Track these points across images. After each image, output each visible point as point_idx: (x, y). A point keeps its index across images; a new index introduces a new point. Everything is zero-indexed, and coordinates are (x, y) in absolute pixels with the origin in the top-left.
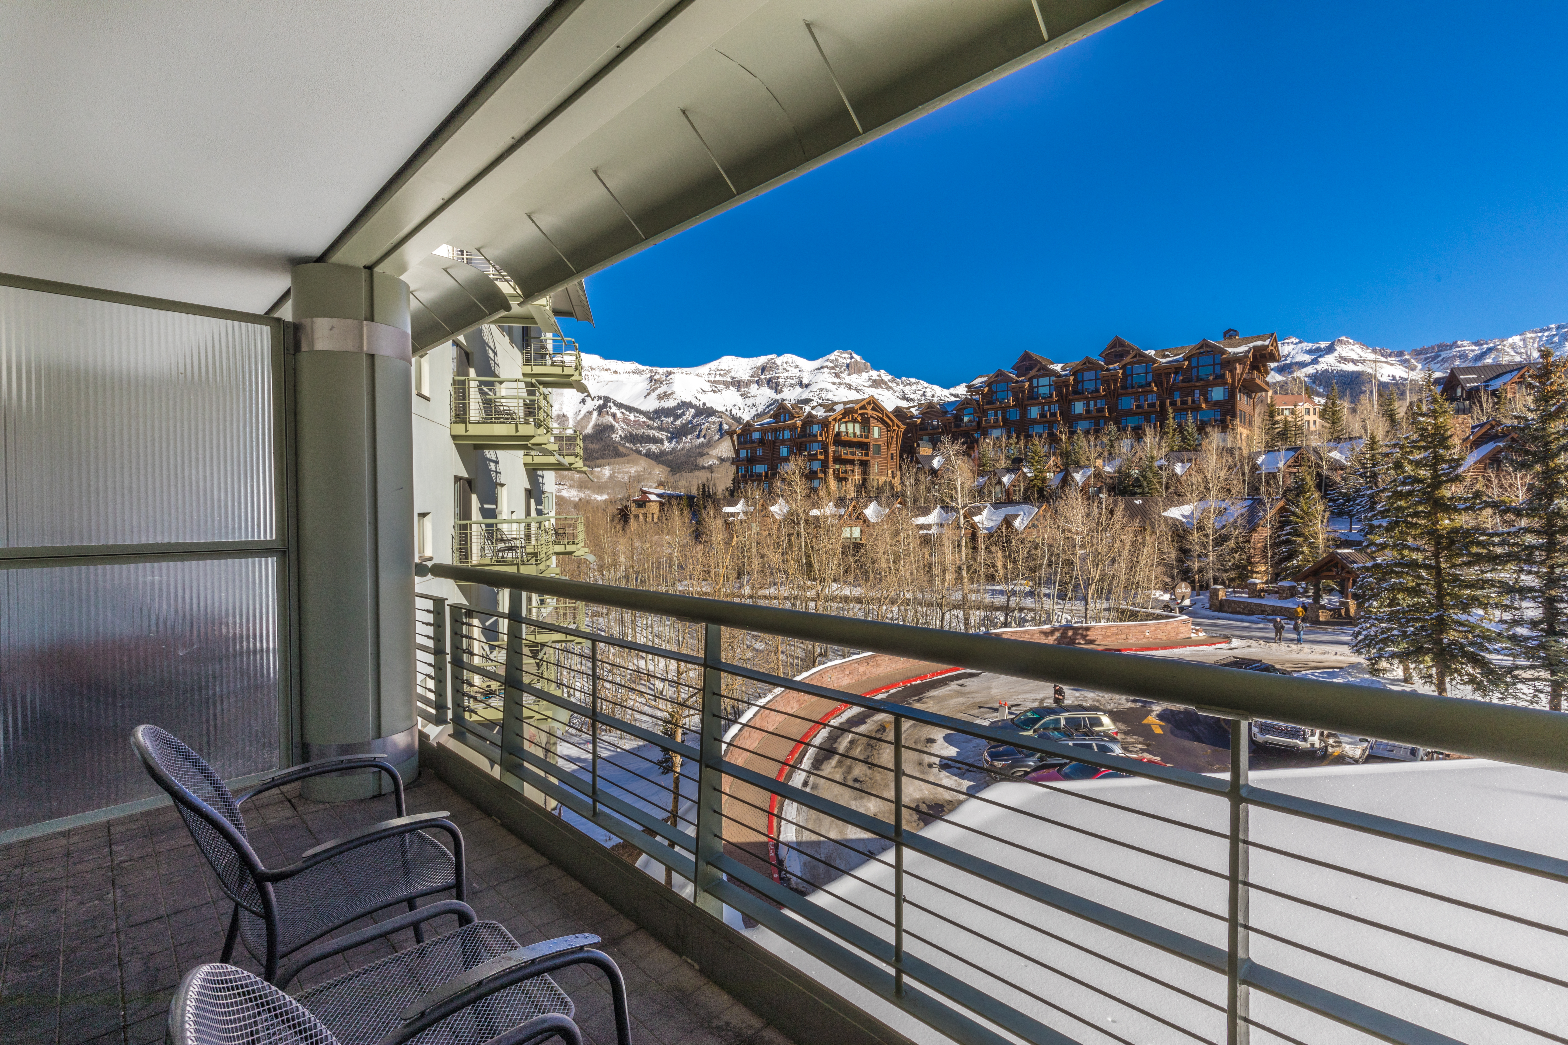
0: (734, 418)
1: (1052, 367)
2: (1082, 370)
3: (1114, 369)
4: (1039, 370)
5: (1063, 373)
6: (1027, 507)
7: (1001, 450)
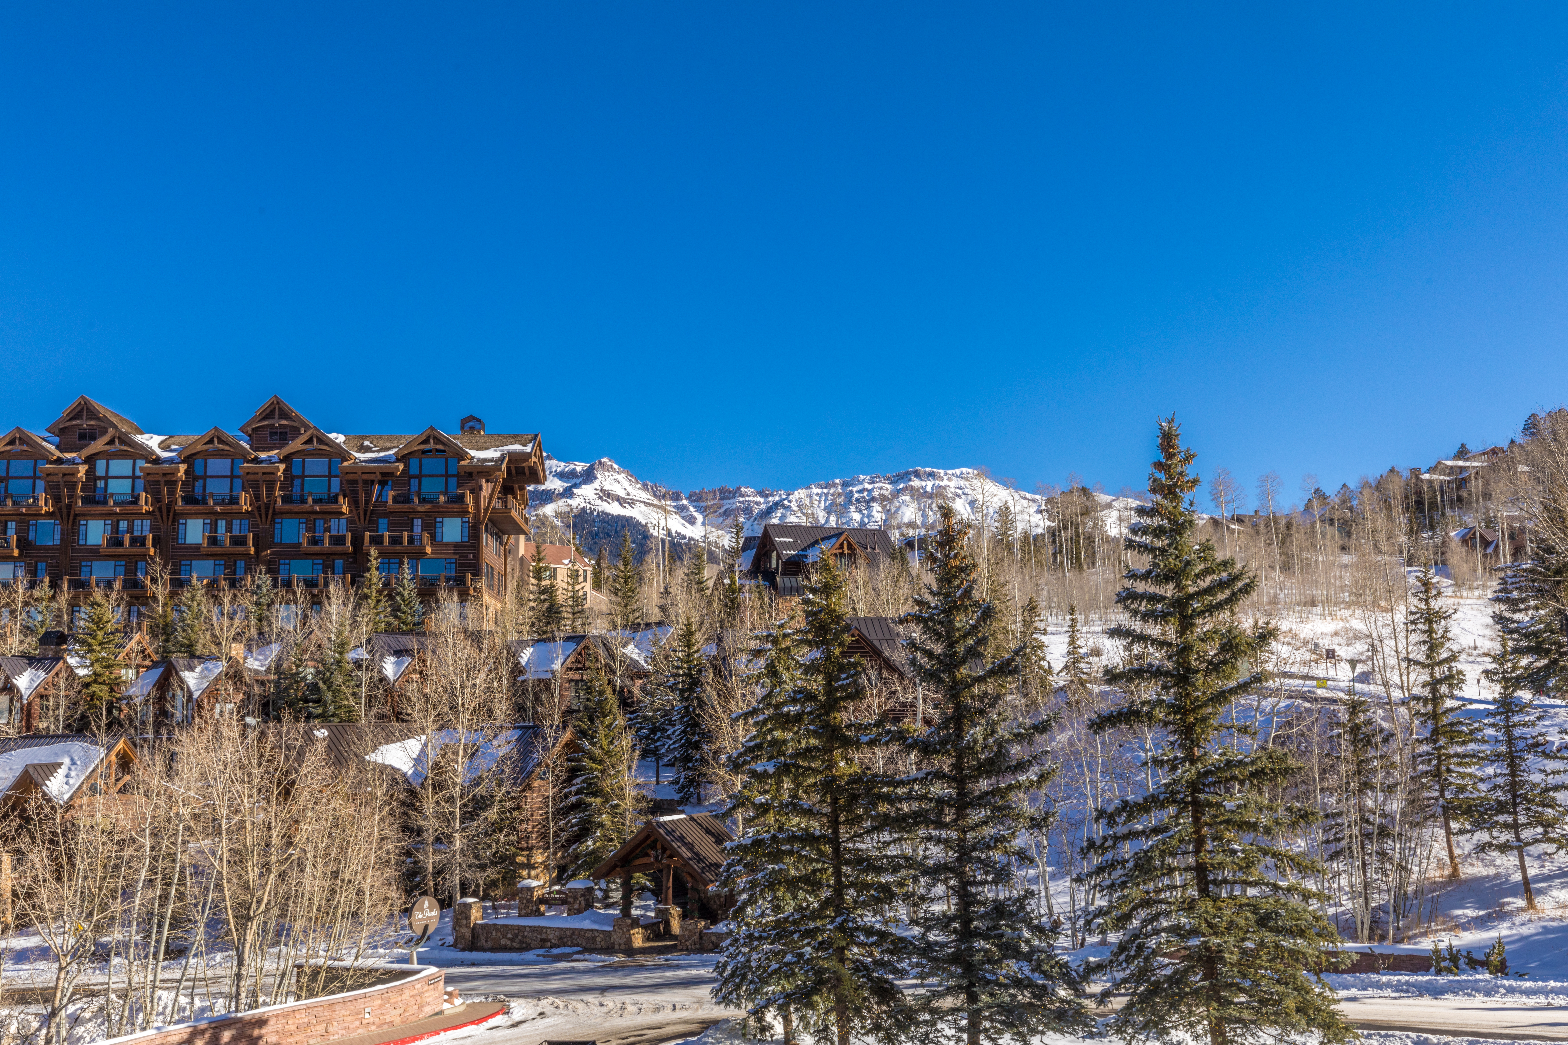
1: (140, 438)
2: (206, 455)
3: (269, 461)
4: (111, 442)
5: (165, 455)
6: (77, 747)
7: (13, 612)
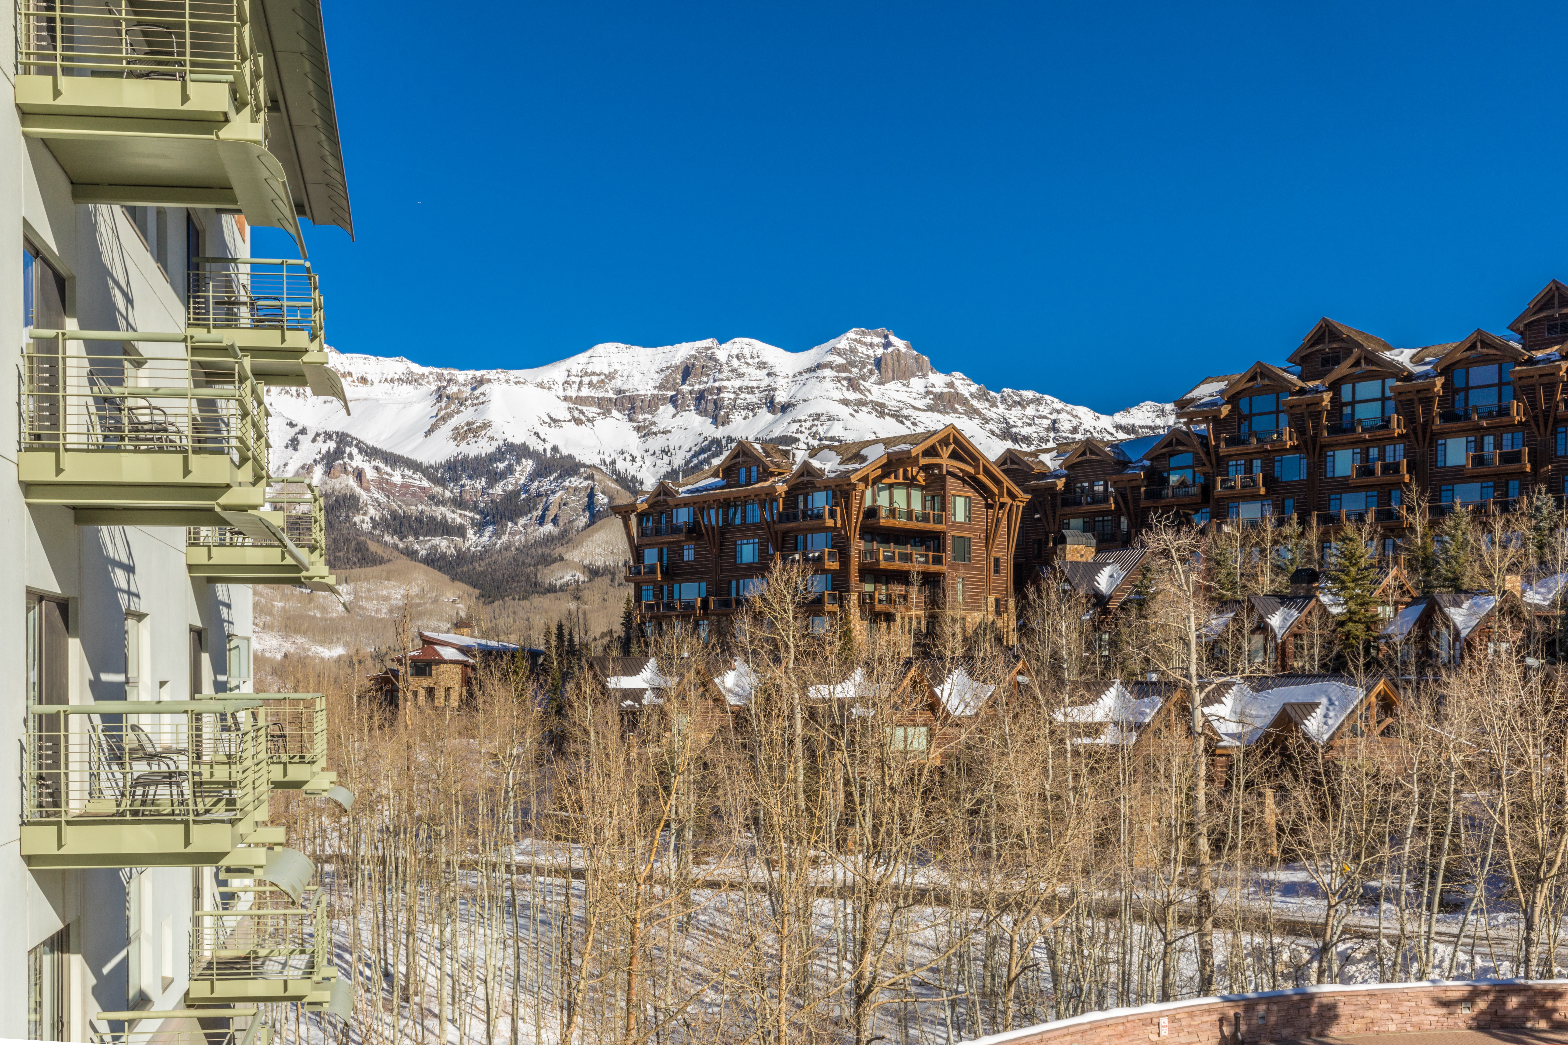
0: (622, 480)
1: (1388, 355)
2: (1466, 364)
3: (1548, 360)
4: (1357, 364)
5: (1418, 369)
6: (1335, 687)
7: (1263, 551)
